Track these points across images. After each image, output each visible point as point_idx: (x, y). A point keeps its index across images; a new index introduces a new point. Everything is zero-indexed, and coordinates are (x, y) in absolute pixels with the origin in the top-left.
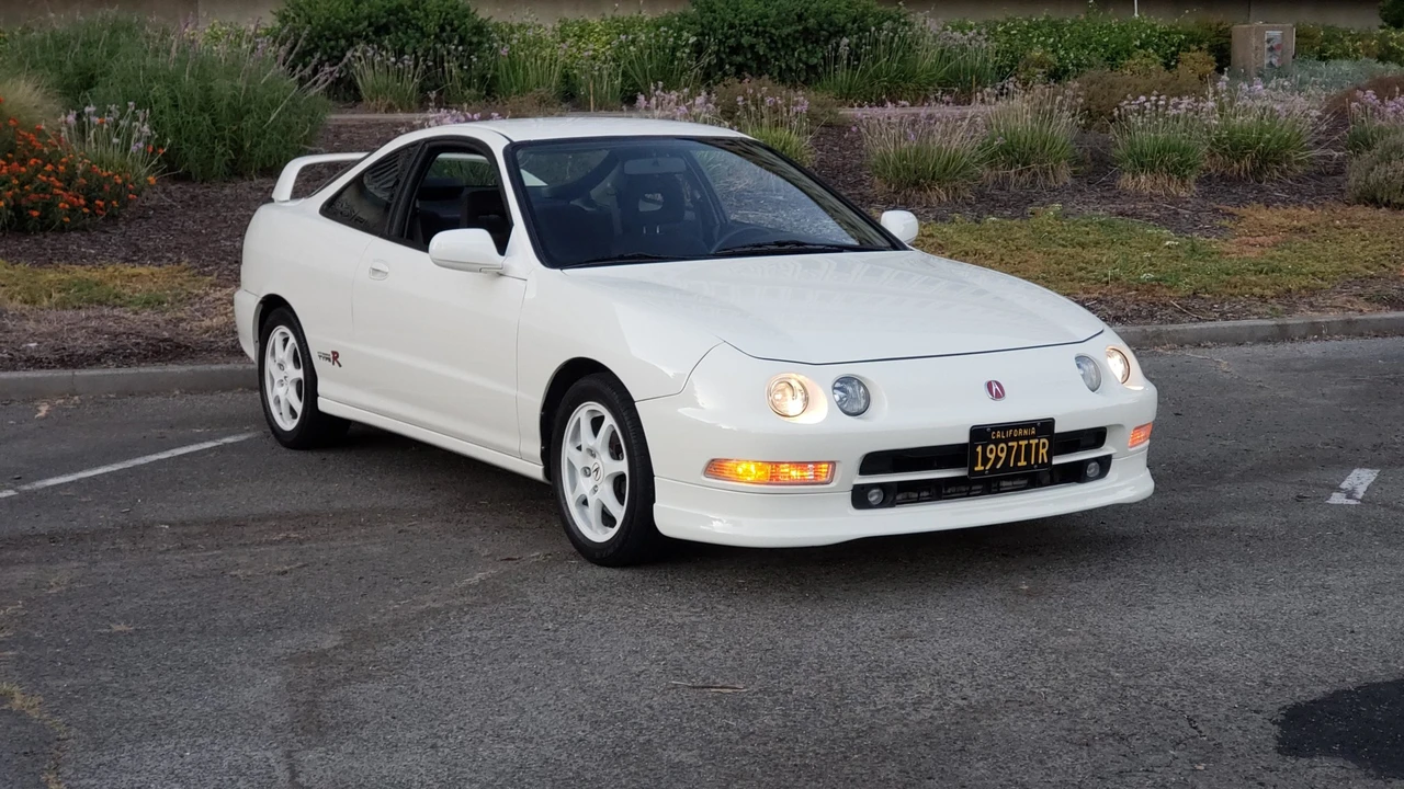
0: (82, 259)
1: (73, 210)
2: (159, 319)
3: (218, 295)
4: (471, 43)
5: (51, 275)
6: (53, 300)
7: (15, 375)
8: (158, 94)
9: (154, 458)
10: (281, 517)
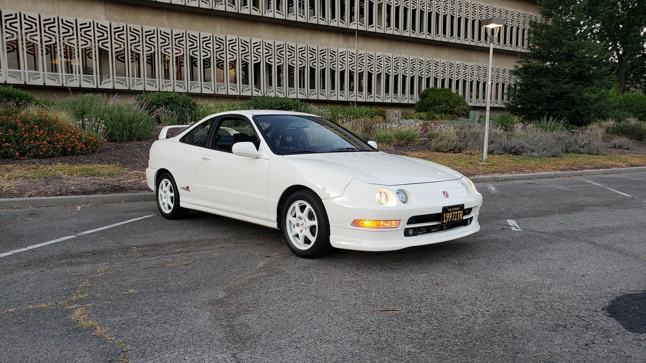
0: (85, 163)
1: (81, 149)
2: (113, 180)
3: (131, 173)
4: (192, 108)
5: (76, 167)
6: (78, 174)
7: (68, 197)
8: (106, 116)
9: (122, 223)
10: (176, 243)
